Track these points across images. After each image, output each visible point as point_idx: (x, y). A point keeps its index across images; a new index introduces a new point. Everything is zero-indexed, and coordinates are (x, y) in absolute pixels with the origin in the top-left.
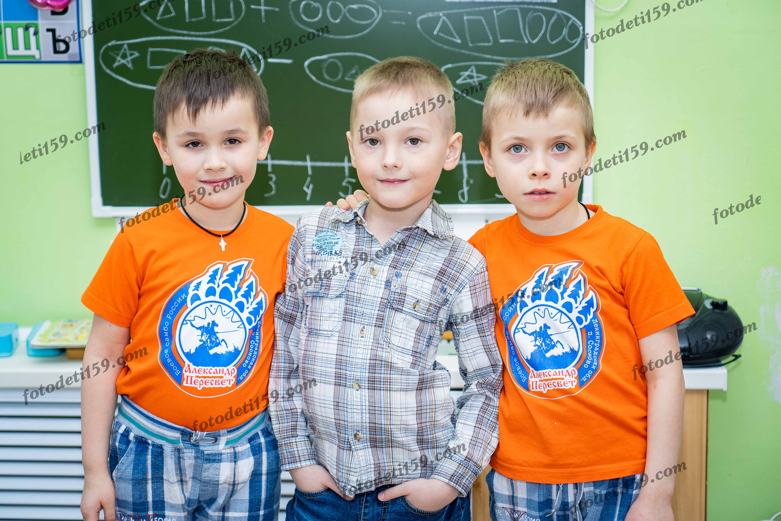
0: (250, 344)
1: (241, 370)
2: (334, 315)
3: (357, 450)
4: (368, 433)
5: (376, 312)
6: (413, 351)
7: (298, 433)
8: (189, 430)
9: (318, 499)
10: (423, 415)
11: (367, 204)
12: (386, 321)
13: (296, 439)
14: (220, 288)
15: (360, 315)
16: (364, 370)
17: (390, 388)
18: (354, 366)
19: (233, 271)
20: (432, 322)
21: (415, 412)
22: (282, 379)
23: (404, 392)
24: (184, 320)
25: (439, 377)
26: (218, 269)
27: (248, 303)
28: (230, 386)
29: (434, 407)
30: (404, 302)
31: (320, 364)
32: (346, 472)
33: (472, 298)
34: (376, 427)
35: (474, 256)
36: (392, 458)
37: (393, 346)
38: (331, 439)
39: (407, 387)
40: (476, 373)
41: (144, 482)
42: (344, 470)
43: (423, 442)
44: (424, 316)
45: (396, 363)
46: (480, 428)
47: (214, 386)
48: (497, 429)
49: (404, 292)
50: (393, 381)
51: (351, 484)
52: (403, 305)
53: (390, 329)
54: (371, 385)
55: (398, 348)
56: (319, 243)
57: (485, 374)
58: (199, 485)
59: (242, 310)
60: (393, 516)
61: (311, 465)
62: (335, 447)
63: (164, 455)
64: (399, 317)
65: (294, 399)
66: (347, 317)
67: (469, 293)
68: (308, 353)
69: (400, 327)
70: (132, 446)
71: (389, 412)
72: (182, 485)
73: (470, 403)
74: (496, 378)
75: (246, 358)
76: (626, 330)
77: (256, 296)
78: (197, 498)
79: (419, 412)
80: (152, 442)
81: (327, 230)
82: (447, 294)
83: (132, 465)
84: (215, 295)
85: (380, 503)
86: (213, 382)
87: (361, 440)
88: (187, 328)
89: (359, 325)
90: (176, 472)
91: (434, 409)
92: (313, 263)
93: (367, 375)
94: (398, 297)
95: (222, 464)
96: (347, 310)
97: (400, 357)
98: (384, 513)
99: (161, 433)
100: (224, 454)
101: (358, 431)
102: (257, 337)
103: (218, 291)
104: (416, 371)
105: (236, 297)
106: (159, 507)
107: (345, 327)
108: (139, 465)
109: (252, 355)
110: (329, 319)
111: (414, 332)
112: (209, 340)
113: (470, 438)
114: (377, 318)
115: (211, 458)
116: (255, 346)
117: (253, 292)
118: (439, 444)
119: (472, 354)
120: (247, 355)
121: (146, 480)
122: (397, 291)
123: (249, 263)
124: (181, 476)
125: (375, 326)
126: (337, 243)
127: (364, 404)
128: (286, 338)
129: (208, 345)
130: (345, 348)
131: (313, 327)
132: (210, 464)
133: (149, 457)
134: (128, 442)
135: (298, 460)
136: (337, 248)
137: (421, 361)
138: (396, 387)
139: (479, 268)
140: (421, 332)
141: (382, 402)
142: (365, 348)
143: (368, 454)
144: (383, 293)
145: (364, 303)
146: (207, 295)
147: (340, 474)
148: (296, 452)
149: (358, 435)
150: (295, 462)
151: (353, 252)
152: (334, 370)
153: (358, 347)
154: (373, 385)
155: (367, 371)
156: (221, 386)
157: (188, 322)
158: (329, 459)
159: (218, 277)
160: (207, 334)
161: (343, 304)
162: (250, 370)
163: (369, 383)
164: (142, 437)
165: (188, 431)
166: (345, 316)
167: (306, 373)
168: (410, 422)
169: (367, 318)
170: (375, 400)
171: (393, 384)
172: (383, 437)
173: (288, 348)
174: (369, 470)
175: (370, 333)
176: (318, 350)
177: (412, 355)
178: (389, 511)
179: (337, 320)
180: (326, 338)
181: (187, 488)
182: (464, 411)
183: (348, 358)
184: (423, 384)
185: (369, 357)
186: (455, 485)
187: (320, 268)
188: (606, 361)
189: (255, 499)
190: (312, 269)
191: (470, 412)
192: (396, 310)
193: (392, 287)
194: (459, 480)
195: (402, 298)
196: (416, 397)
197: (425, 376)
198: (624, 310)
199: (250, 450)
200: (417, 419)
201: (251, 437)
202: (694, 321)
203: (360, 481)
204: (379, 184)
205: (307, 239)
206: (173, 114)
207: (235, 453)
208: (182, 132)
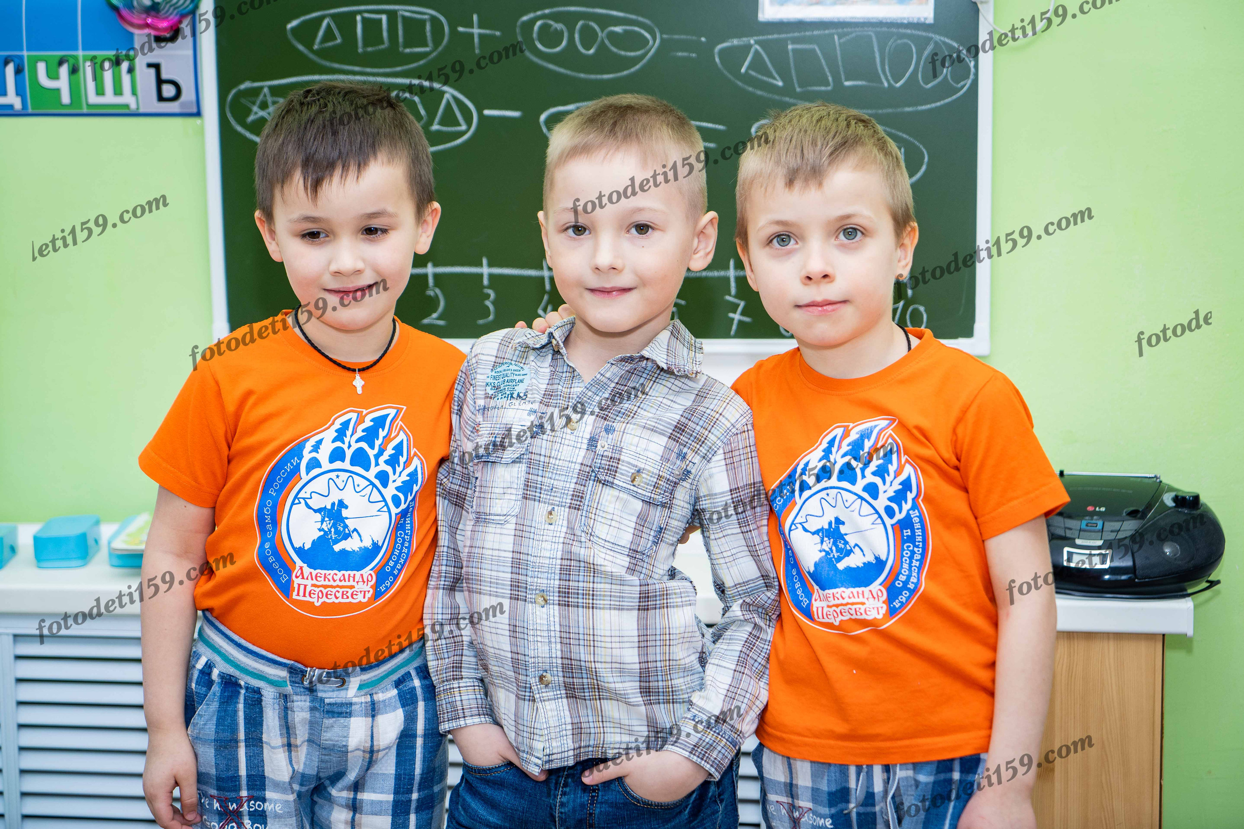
0: (397, 537)
2: (509, 491)
3: (544, 701)
4: (561, 674)
5: (573, 486)
6: (630, 549)
7: (463, 674)
8: (300, 666)
9: (492, 778)
10: (651, 650)
11: (573, 324)
12: (587, 501)
13: (459, 683)
14: (352, 449)
15: (547, 490)
16: (553, 575)
17: (593, 604)
18: (537, 570)
19: (372, 423)
20: (663, 505)
21: (636, 645)
22: (441, 591)
23: (617, 612)
24: (296, 497)
25: (676, 591)
26: (350, 420)
27: (394, 474)
29: (668, 638)
30: (616, 472)
32: (528, 735)
33: (727, 470)
34: (572, 665)
35: (733, 405)
36: (602, 716)
37: (597, 539)
38: (507, 684)
39: (621, 603)
40: (739, 589)
41: (233, 744)
42: (525, 733)
43: (649, 692)
44: (649, 494)
45: (601, 565)
46: (743, 673)
48: (766, 676)
49: (617, 456)
50: (598, 593)
51: (536, 754)
52: (615, 475)
53: (594, 512)
54: (564, 599)
55: (606, 543)
56: (496, 382)
57: (753, 590)
58: (318, 753)
59: (385, 484)
60: (605, 808)
61: (481, 723)
62: (513, 697)
63: (263, 703)
64: (608, 494)
66: (528, 492)
67: (723, 463)
68: (473, 550)
69: (611, 510)
70: (216, 688)
71: (592, 642)
72: (290, 751)
73: (730, 633)
74: (773, 597)
75: (390, 559)
76: (965, 525)
77: (407, 464)
78: (315, 773)
79: (642, 644)
80: (246, 683)
81: (510, 361)
82: (688, 462)
83: (215, 718)
84: (343, 460)
85: (586, 788)
87: (550, 685)
88: (299, 510)
89: (547, 505)
90: (280, 731)
91: (668, 642)
92: (486, 412)
93: (557, 582)
94: (608, 463)
95: (352, 719)
96: (528, 482)
97: (607, 557)
98: (592, 804)
99: (259, 670)
100: (356, 704)
101: (546, 671)
102: (408, 527)
103: (349, 454)
105: (377, 464)
106: (256, 785)
107: (525, 508)
108: (225, 719)
109: (401, 553)
110: (502, 496)
111: (634, 519)
112: (333, 530)
113: (727, 687)
114: (573, 495)
115: (336, 710)
116: (404, 540)
117: (402, 456)
118: (677, 697)
119: (731, 559)
120: (392, 554)
121: (236, 741)
122: (605, 454)
124: (289, 737)
125: (570, 507)
126: (521, 381)
127: (552, 628)
128: (453, 529)
129: (331, 537)
130: (525, 541)
131: (482, 511)
132: (334, 719)
133: (241, 706)
134: (211, 683)
135: (461, 715)
136: (520, 389)
137: (645, 566)
138: (602, 602)
139: (739, 424)
140: (646, 521)
141: (581, 624)
142: (554, 541)
143: (561, 708)
144: (584, 457)
145: (555, 472)
146: (332, 460)
148: (459, 703)
149: (545, 677)
150: (456, 719)
151: (544, 394)
152: (509, 576)
153: (544, 540)
154: (566, 599)
155: (557, 577)
157: (302, 500)
158: (506, 717)
159: (349, 433)
160: (330, 520)
161: (523, 474)
162: (396, 577)
163: (559, 596)
164: (230, 676)
165: (300, 668)
166: (526, 492)
167: (471, 582)
168: (627, 660)
169: (559, 495)
170: (569, 623)
171: (598, 598)
172: (585, 681)
173: (456, 543)
174: (564, 732)
175: (562, 517)
176: (487, 545)
177: (628, 555)
178: (599, 801)
179: (513, 497)
180: (498, 526)
181: (297, 757)
182: (721, 645)
183: (529, 556)
184: (648, 601)
185: (559, 555)
186: (699, 760)
187: (495, 419)
188: (931, 576)
189: (405, 774)
190: (484, 421)
191: (731, 648)
192: (603, 484)
193: (599, 447)
194: (706, 752)
195: (614, 464)
196: (638, 621)
197: (650, 587)
198: (961, 494)
199: (397, 698)
200: (639, 655)
201: (399, 678)
202: (1144, 525)
203: (548, 750)
204: (588, 296)
205: (478, 376)
206: (283, 187)
207: (373, 703)
208: (296, 214)
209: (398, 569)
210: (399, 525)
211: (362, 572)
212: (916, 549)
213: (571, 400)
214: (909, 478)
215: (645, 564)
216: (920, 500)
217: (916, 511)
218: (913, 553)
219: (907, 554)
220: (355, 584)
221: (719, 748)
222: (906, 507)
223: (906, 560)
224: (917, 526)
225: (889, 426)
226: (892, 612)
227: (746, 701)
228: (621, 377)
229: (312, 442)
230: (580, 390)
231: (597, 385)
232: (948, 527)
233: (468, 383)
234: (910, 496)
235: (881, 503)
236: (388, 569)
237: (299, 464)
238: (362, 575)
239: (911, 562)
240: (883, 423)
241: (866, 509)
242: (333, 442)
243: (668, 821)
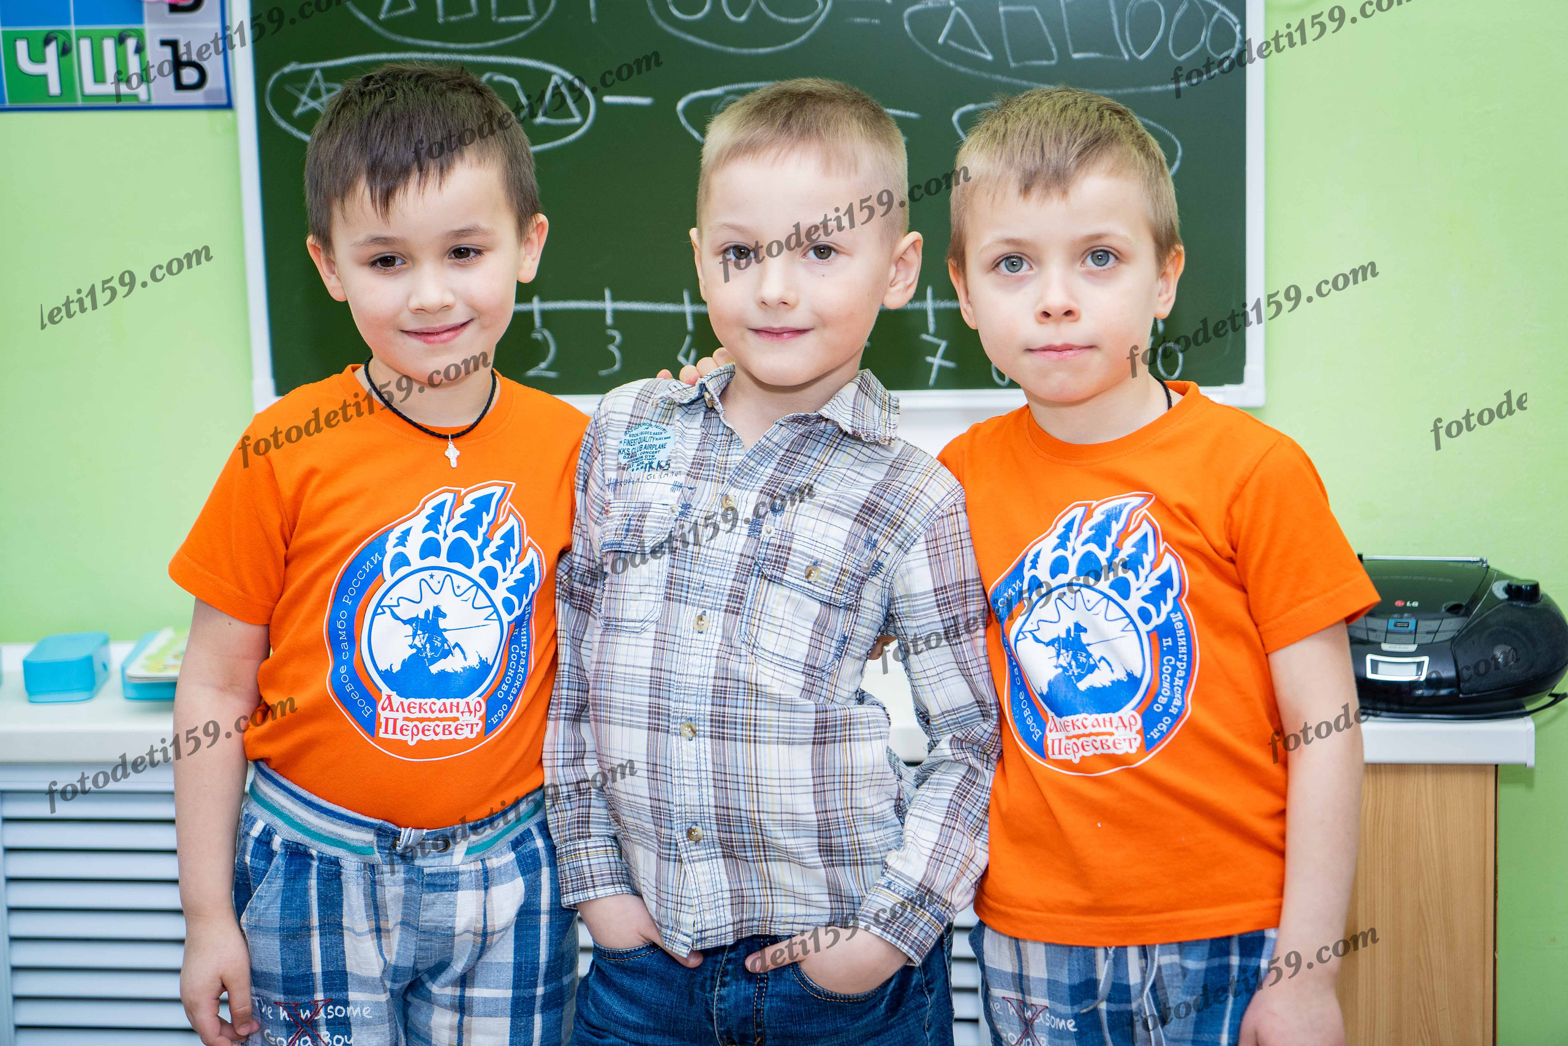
0: (510, 653)
1: (493, 704)
2: (647, 590)
3: (693, 861)
4: (715, 827)
5: (730, 583)
6: (806, 665)
7: (591, 830)
8: (391, 826)
9: (630, 965)
10: (829, 795)
11: (732, 373)
12: (748, 602)
13: (586, 843)
14: (449, 540)
15: (697, 589)
16: (703, 698)
17: (755, 736)
18: (682, 692)
19: (473, 506)
20: (847, 608)
21: (811, 789)
22: (562, 722)
23: (787, 747)
25: (863, 720)
26: (444, 503)
27: (504, 570)
28: (474, 736)
29: (849, 780)
30: (786, 564)
31: (621, 688)
32: (673, 905)
33: (930, 564)
34: (729, 816)
35: (938, 479)
36: (770, 882)
37: (763, 652)
38: (645, 841)
39: (792, 736)
40: (947, 719)
41: (304, 933)
42: (669, 903)
43: (831, 850)
44: (829, 594)
45: (766, 686)
46: (954, 828)
47: (441, 737)
48: (984, 833)
49: (787, 544)
50: (762, 722)
51: (684, 931)
52: (784, 569)
54: (717, 730)
55: (775, 657)
56: (631, 448)
57: (965, 720)
58: (415, 939)
59: (493, 585)
60: (776, 1003)
61: (616, 894)
62: (653, 857)
63: (343, 878)
64: (775, 595)
65: (586, 762)
66: (672, 591)
67: (925, 554)
68: (601, 667)
69: (780, 614)
70: (278, 861)
71: (755, 786)
72: (379, 938)
73: (938, 776)
74: (990, 730)
75: (503, 681)
76: (1243, 634)
77: (520, 557)
78: (411, 965)
79: (818, 789)
80: (319, 852)
81: (649, 422)
82: (879, 551)
83: (279, 901)
84: (438, 555)
85: (751, 977)
86: (438, 730)
87: (702, 841)
90: (366, 912)
91: (850, 784)
92: (618, 487)
93: (709, 708)
94: (775, 553)
95: (460, 893)
96: (672, 578)
97: (777, 675)
98: (759, 998)
99: (336, 834)
100: (463, 873)
101: (696, 823)
102: (524, 639)
103: (445, 546)
104: (810, 705)
105: (482, 559)
106: (335, 985)
107: (668, 612)
108: (293, 900)
110: (638, 596)
111: (810, 625)
112: (428, 646)
113: (932, 846)
114: (730, 595)
115: (438, 882)
116: (519, 656)
117: (514, 548)
118: (867, 857)
119: (936, 679)
120: (506, 675)
121: (308, 929)
122: (772, 541)
123: (504, 491)
124: (377, 920)
125: (726, 611)
126: (663, 446)
127: (703, 768)
128: (577, 642)
129: (426, 655)
130: (668, 655)
131: (612, 615)
132: (436, 894)
133: (313, 883)
134: (271, 854)
135: (590, 884)
136: (661, 456)
137: (825, 687)
138: (767, 734)
139: (947, 505)
140: (825, 628)
141: (740, 764)
142: (705, 654)
143: (716, 871)
144: (745, 545)
145: (707, 564)
146: (423, 556)
147: (663, 910)
148: (586, 869)
150: (584, 889)
151: (693, 463)
152: (647, 699)
153: (692, 653)
154: (721, 730)
155: (709, 701)
156: (454, 736)
157: (386, 609)
158: (646, 883)
159: (444, 519)
160: (424, 634)
161: (665, 567)
162: (511, 705)
163: (712, 726)
164: (298, 844)
165: (391, 829)
166: (668, 591)
167: (598, 708)
168: (802, 809)
169: (711, 595)
170: (725, 761)
171: (762, 729)
172: (747, 836)
173: (580, 660)
174: (721, 902)
175: (715, 624)
176: (618, 660)
177: (803, 672)
178: (768, 994)
179: (653, 598)
180: (633, 635)
181: (389, 944)
182: (927, 791)
183: (673, 674)
184: (826, 732)
185: (712, 673)
186: (894, 940)
187: (629, 496)
188: (1200, 698)
189: (526, 962)
190: (615, 499)
191: (938, 795)
192: (770, 580)
193: (764, 532)
194: (904, 930)
195: (783, 555)
196: (812, 757)
197: (829, 715)
198: (1237, 594)
199: (515, 863)
200: (815, 803)
201: (517, 838)
202: (1469, 624)
203: (700, 925)
204: (752, 338)
205: (609, 441)
206: (343, 201)
207: (486, 872)
208: (362, 237)
210: (513, 637)
211: (468, 699)
212: (1179, 664)
213: (727, 472)
215: (826, 684)
216: (1183, 600)
218: (1175, 668)
219: (1167, 670)
220: (459, 715)
221: (921, 925)
222: (1166, 608)
223: (1166, 678)
224: (1181, 633)
226: (1148, 745)
227: (957, 863)
228: (792, 442)
230: (740, 458)
231: (762, 452)
232: (1220, 635)
233: (595, 451)
234: (1171, 594)
235: (1134, 603)
236: (500, 695)
238: (467, 703)
239: (1172, 681)
240: (1137, 501)
241: (1114, 612)
242: (424, 531)
243: (858, 1017)
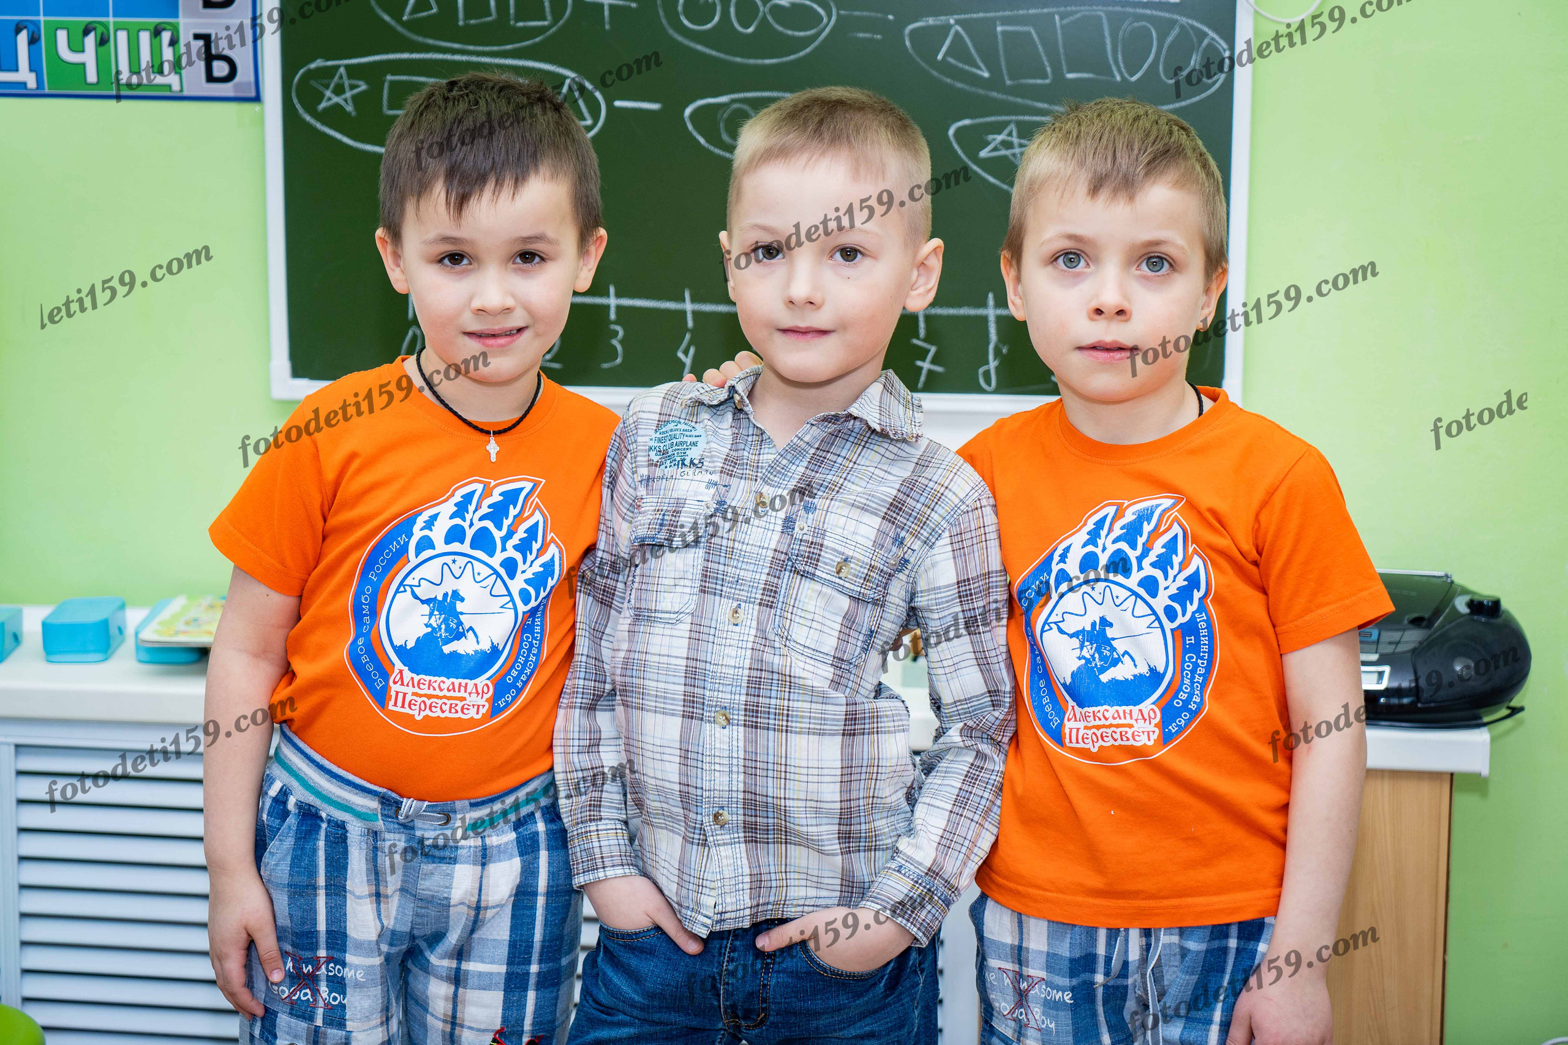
2: (682, 582)
3: (719, 845)
4: (741, 811)
5: (764, 577)
6: (834, 658)
7: (602, 814)
8: (394, 795)
9: (639, 945)
10: (854, 785)
11: (758, 375)
12: (782, 596)
13: (597, 825)
15: (732, 583)
16: (738, 688)
17: (787, 726)
18: (718, 681)
20: (875, 602)
21: (839, 779)
22: (577, 710)
23: (816, 737)
25: (887, 713)
29: (875, 771)
30: (818, 560)
31: (655, 677)
32: (695, 888)
33: (954, 558)
34: (756, 801)
35: (962, 475)
36: (786, 865)
37: (795, 644)
38: (671, 824)
39: (822, 727)
40: (959, 708)
41: (310, 891)
42: (691, 885)
43: (849, 838)
44: (859, 589)
45: (799, 678)
49: (819, 541)
50: (795, 713)
51: (705, 912)
52: (817, 565)
53: (790, 611)
54: (751, 719)
55: (806, 650)
56: (662, 445)
57: (976, 710)
58: (412, 905)
60: (783, 978)
61: (624, 876)
62: (679, 840)
63: (349, 841)
64: (808, 589)
65: (602, 749)
66: (707, 585)
67: (949, 548)
68: (632, 655)
69: (811, 608)
70: (291, 821)
71: (783, 774)
72: (379, 902)
73: (946, 765)
76: (1261, 635)
78: (408, 930)
79: (845, 778)
80: (328, 815)
82: (906, 548)
83: (289, 858)
85: (760, 955)
87: (727, 826)
89: (731, 601)
90: (367, 876)
91: (875, 775)
92: (650, 484)
93: (743, 698)
94: (808, 550)
95: (458, 866)
96: (707, 571)
97: (807, 667)
98: (766, 973)
99: (345, 799)
100: (463, 847)
101: (722, 808)
104: (840, 696)
106: (336, 944)
107: (703, 604)
108: (302, 859)
110: (673, 589)
111: (840, 619)
112: (443, 626)
114: (764, 589)
115: (437, 854)
118: (881, 843)
119: (952, 669)
121: (315, 888)
122: (805, 538)
124: (377, 885)
125: (760, 604)
126: (695, 444)
127: (735, 755)
128: (598, 634)
130: (702, 646)
131: (643, 606)
132: (435, 865)
133: (321, 844)
134: (286, 814)
135: (600, 865)
136: (694, 454)
137: (851, 679)
138: (798, 725)
139: (971, 500)
140: (854, 622)
141: (771, 752)
142: (740, 646)
143: (739, 856)
144: (779, 542)
145: (741, 559)
147: (684, 892)
148: (597, 851)
149: (721, 815)
150: (594, 870)
151: (726, 462)
152: (682, 688)
153: (728, 644)
154: (754, 719)
155: (744, 691)
158: (666, 865)
160: (440, 614)
161: (700, 561)
163: (745, 715)
164: (310, 805)
165: (393, 798)
166: (703, 584)
168: (827, 797)
169: (746, 588)
170: (756, 749)
171: (794, 719)
172: (771, 821)
174: (741, 885)
175: (749, 617)
176: (651, 650)
177: (832, 665)
178: (775, 970)
179: (688, 590)
180: (670, 626)
181: (387, 909)
182: (933, 780)
183: (708, 665)
184: (855, 724)
185: (747, 665)
186: (903, 921)
187: (662, 492)
188: (1217, 695)
189: (521, 941)
190: (647, 494)
191: (945, 782)
192: (802, 576)
193: (797, 529)
194: (913, 912)
195: (815, 551)
196: (842, 748)
197: (859, 707)
198: (1259, 596)
199: (515, 843)
200: (841, 792)
202: (1430, 636)
203: (721, 906)
204: (779, 338)
205: (638, 439)
206: (418, 201)
207: (484, 848)
208: (432, 234)
209: (522, 681)
211: (477, 681)
213: (760, 470)
214: (1197, 572)
215: (852, 676)
217: (1204, 614)
220: (466, 695)
221: (929, 907)
225: (1174, 505)
227: (964, 850)
228: (822, 441)
229: (425, 516)
230: (772, 457)
231: (794, 451)
232: (1240, 636)
237: (408, 542)
238: (476, 685)
242: (451, 518)
243: (860, 995)
